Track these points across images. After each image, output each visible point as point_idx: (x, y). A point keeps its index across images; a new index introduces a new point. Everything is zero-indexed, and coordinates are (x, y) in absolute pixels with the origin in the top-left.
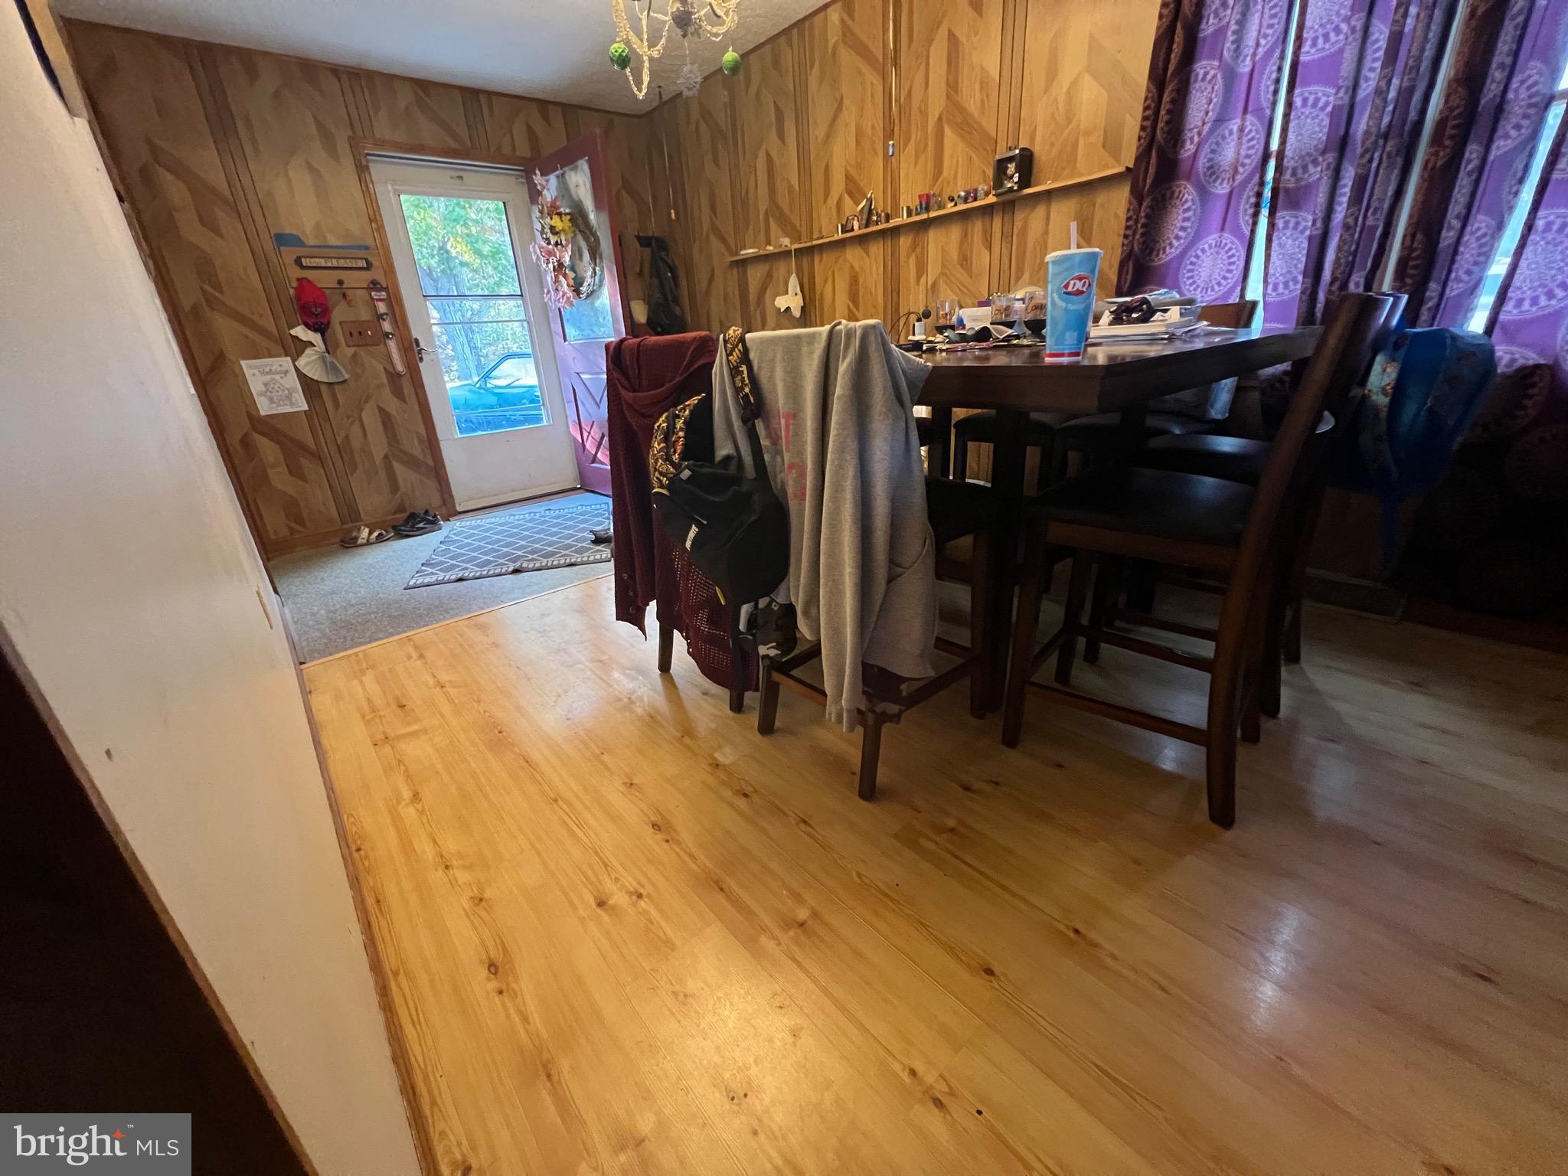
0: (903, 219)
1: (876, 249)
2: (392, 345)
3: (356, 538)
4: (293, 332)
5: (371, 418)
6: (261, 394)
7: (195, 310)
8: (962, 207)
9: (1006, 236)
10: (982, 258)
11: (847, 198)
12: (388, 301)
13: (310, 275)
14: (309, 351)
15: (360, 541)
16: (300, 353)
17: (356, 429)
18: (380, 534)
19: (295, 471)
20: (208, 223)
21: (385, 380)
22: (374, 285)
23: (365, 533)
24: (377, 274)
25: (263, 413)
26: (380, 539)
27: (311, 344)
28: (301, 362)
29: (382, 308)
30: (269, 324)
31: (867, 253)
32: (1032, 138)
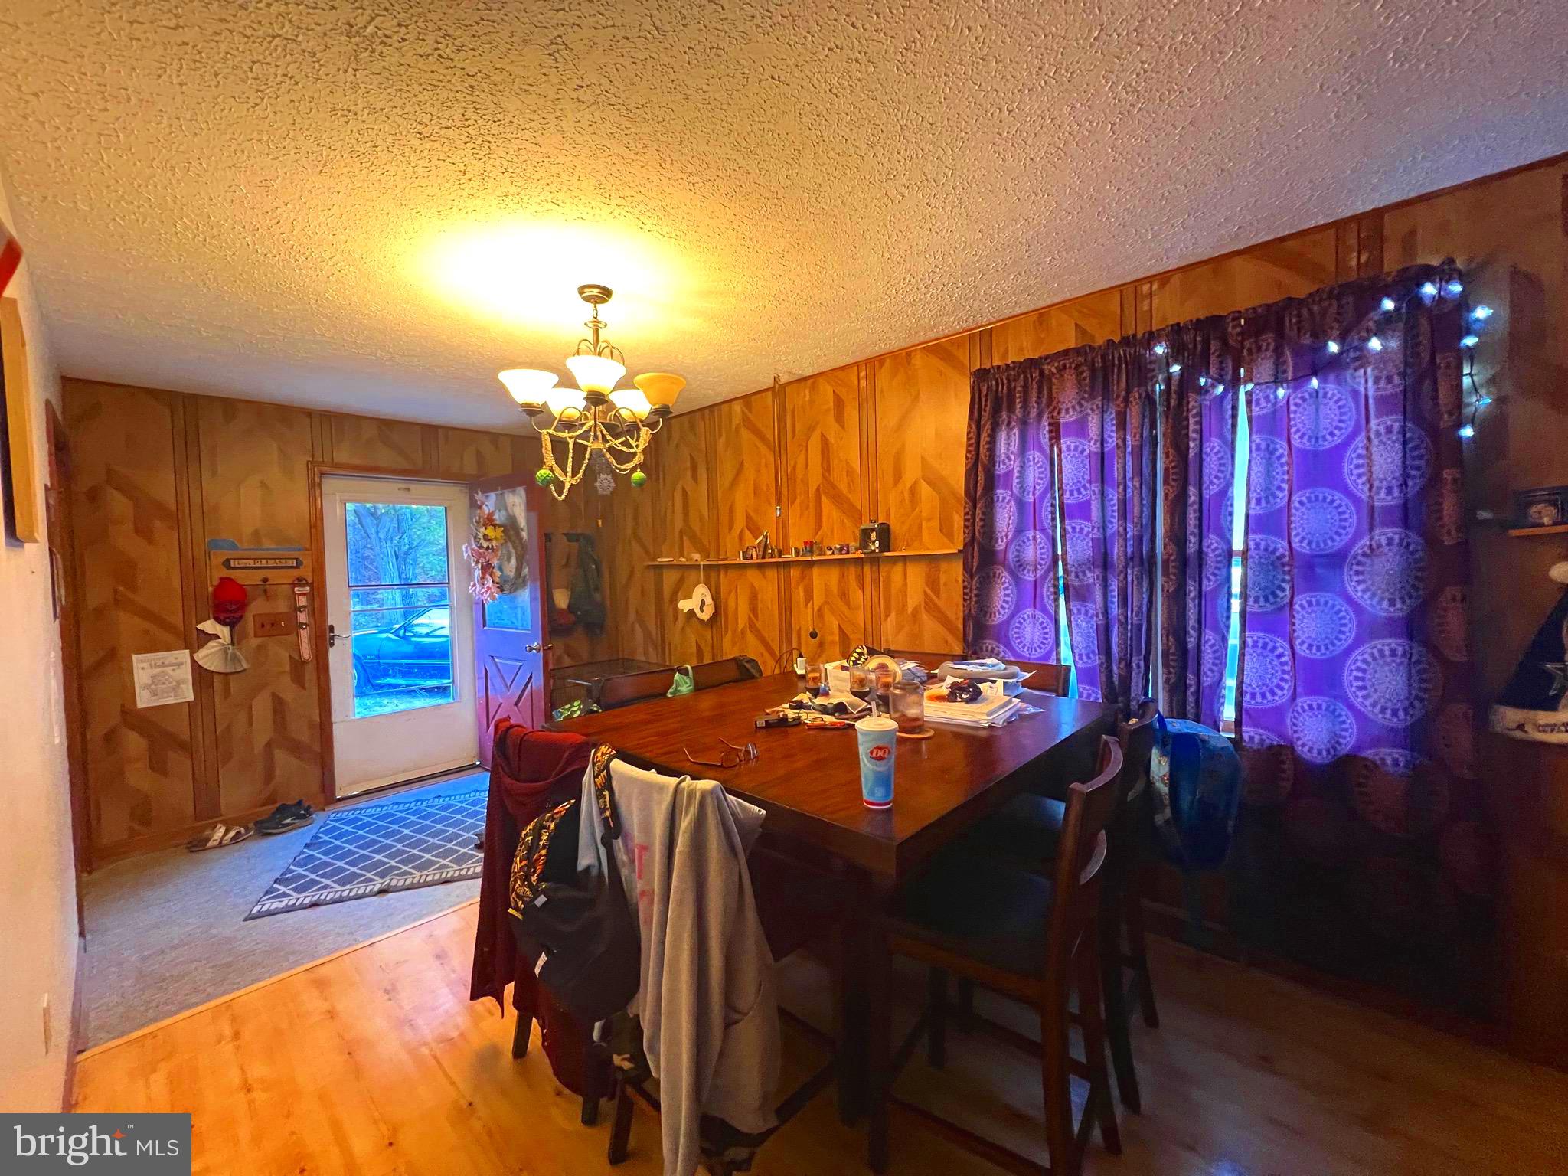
0: (793, 557)
1: (772, 574)
2: (304, 634)
3: (208, 840)
4: (200, 627)
5: (262, 706)
6: (146, 687)
7: (99, 612)
8: (837, 556)
9: (875, 581)
10: (857, 596)
11: (747, 532)
12: (311, 596)
13: (235, 575)
14: (212, 643)
15: (210, 844)
16: (200, 646)
17: (242, 717)
18: (238, 833)
19: (157, 765)
20: (143, 531)
21: (287, 668)
22: (300, 581)
23: (221, 831)
24: (306, 572)
25: (140, 705)
26: (235, 839)
27: (217, 637)
28: (201, 656)
29: (302, 601)
30: (177, 620)
31: (764, 576)
32: (888, 515)
